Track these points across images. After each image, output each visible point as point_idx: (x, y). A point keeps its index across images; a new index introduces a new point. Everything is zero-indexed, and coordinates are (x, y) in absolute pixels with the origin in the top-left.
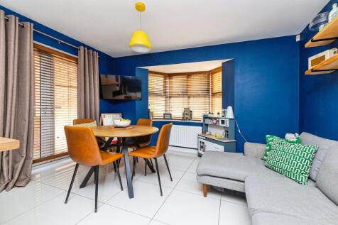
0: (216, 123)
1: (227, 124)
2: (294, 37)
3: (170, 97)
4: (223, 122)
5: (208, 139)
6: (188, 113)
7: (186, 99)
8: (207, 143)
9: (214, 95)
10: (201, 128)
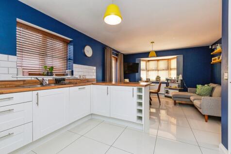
0: (174, 81)
1: (179, 82)
2: (209, 46)
3: (148, 71)
4: (177, 81)
5: (170, 89)
6: (158, 78)
7: (157, 72)
8: (169, 90)
9: (171, 69)
10: (165, 85)
